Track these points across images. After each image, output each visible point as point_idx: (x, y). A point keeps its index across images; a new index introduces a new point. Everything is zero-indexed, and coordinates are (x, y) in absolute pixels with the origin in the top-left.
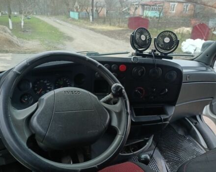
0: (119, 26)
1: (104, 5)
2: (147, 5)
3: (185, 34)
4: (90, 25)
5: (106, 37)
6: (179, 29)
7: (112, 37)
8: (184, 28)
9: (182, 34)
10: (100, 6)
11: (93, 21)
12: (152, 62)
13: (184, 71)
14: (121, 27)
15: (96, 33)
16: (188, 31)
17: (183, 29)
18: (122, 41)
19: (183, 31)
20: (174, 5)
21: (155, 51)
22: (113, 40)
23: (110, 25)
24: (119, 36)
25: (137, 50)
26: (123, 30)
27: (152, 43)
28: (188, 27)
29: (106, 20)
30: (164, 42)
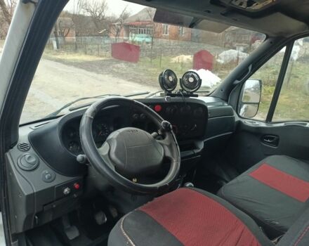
0: (98, 55)
1: (72, 26)
2: (132, 26)
3: (185, 64)
4: (54, 55)
5: (83, 71)
6: (177, 58)
7: (92, 71)
8: (183, 56)
9: (182, 63)
10: (66, 28)
11: (58, 48)
12: (182, 101)
13: (208, 107)
14: (101, 57)
15: (66, 66)
16: (188, 59)
17: (182, 58)
18: (107, 76)
19: (182, 59)
20: (167, 27)
21: (182, 91)
22: (94, 74)
23: (86, 53)
24: (101, 69)
25: (166, 90)
26: (104, 60)
27: (178, 83)
28: (188, 54)
29: (78, 46)
30: (188, 81)
